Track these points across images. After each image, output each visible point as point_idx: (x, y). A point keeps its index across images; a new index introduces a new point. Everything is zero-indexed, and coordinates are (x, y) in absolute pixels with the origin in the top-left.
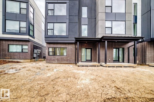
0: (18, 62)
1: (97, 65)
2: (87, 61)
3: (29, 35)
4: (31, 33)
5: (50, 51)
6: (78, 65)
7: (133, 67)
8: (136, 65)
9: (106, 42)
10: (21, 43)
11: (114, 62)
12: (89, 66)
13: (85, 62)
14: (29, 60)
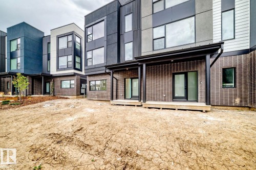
0: (67, 98)
1: (136, 104)
2: (132, 97)
3: (75, 69)
4: (78, 66)
5: (91, 85)
6: (111, 103)
7: (202, 111)
8: (209, 108)
9: (144, 66)
10: (69, 78)
11: (173, 101)
12: (126, 105)
13: (130, 99)
14: (76, 96)
